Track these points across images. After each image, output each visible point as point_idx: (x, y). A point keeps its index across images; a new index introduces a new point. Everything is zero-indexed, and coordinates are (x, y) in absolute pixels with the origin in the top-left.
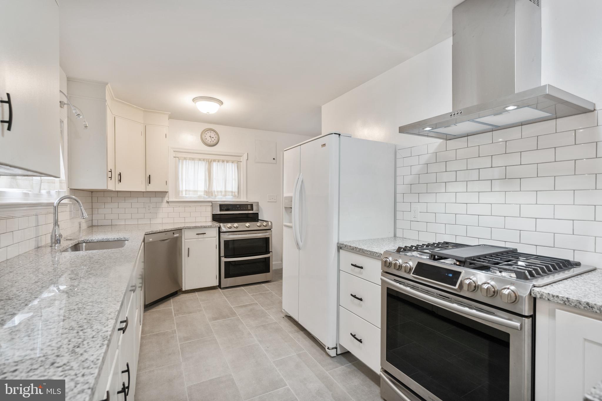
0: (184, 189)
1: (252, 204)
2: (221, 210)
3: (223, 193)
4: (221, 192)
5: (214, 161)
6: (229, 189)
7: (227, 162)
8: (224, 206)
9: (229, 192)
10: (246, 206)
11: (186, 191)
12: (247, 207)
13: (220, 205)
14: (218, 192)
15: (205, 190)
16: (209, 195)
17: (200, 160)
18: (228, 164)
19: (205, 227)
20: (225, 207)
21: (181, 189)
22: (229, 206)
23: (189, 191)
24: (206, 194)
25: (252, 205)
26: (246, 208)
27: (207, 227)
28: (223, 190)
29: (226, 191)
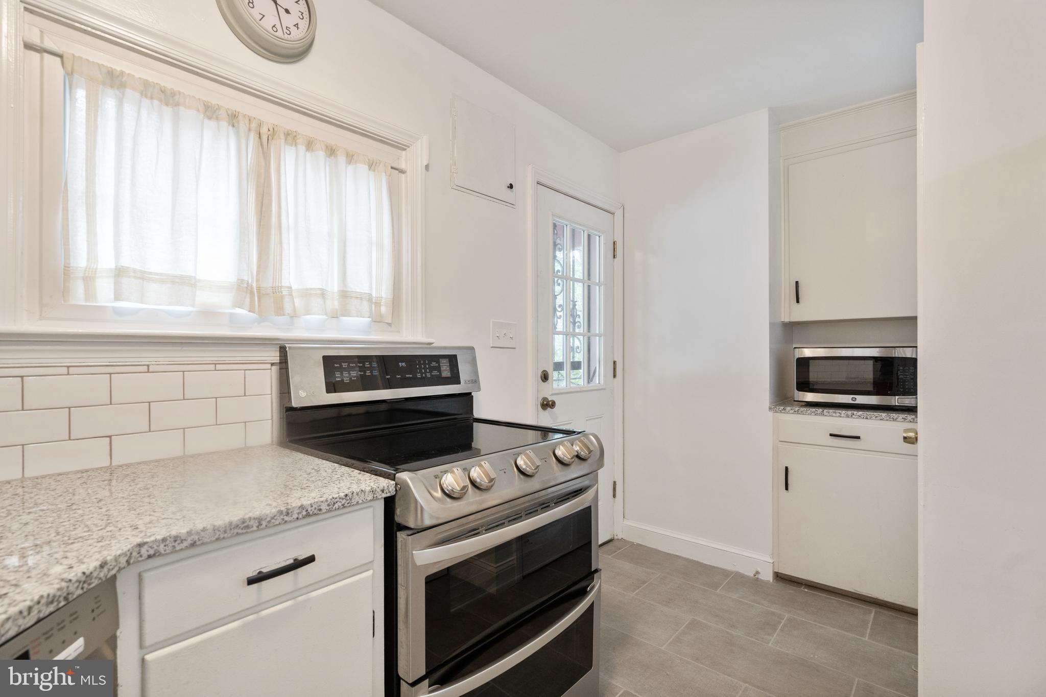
0: (106, 261)
1: (455, 356)
2: (332, 387)
3: (334, 304)
4: (323, 294)
5: (291, 137)
6: (360, 283)
7: (351, 158)
8: (345, 365)
9: (360, 297)
10: (434, 364)
11: (119, 273)
12: (438, 368)
13: (325, 358)
14: (307, 294)
15: (241, 281)
16: (259, 306)
17: (210, 111)
18: (350, 168)
19: (308, 515)
20: (349, 369)
21: (80, 261)
22: (367, 364)
23: (143, 276)
24: (248, 300)
25: (453, 360)
26: (435, 373)
27: (324, 507)
28: (334, 287)
29: (345, 295)
